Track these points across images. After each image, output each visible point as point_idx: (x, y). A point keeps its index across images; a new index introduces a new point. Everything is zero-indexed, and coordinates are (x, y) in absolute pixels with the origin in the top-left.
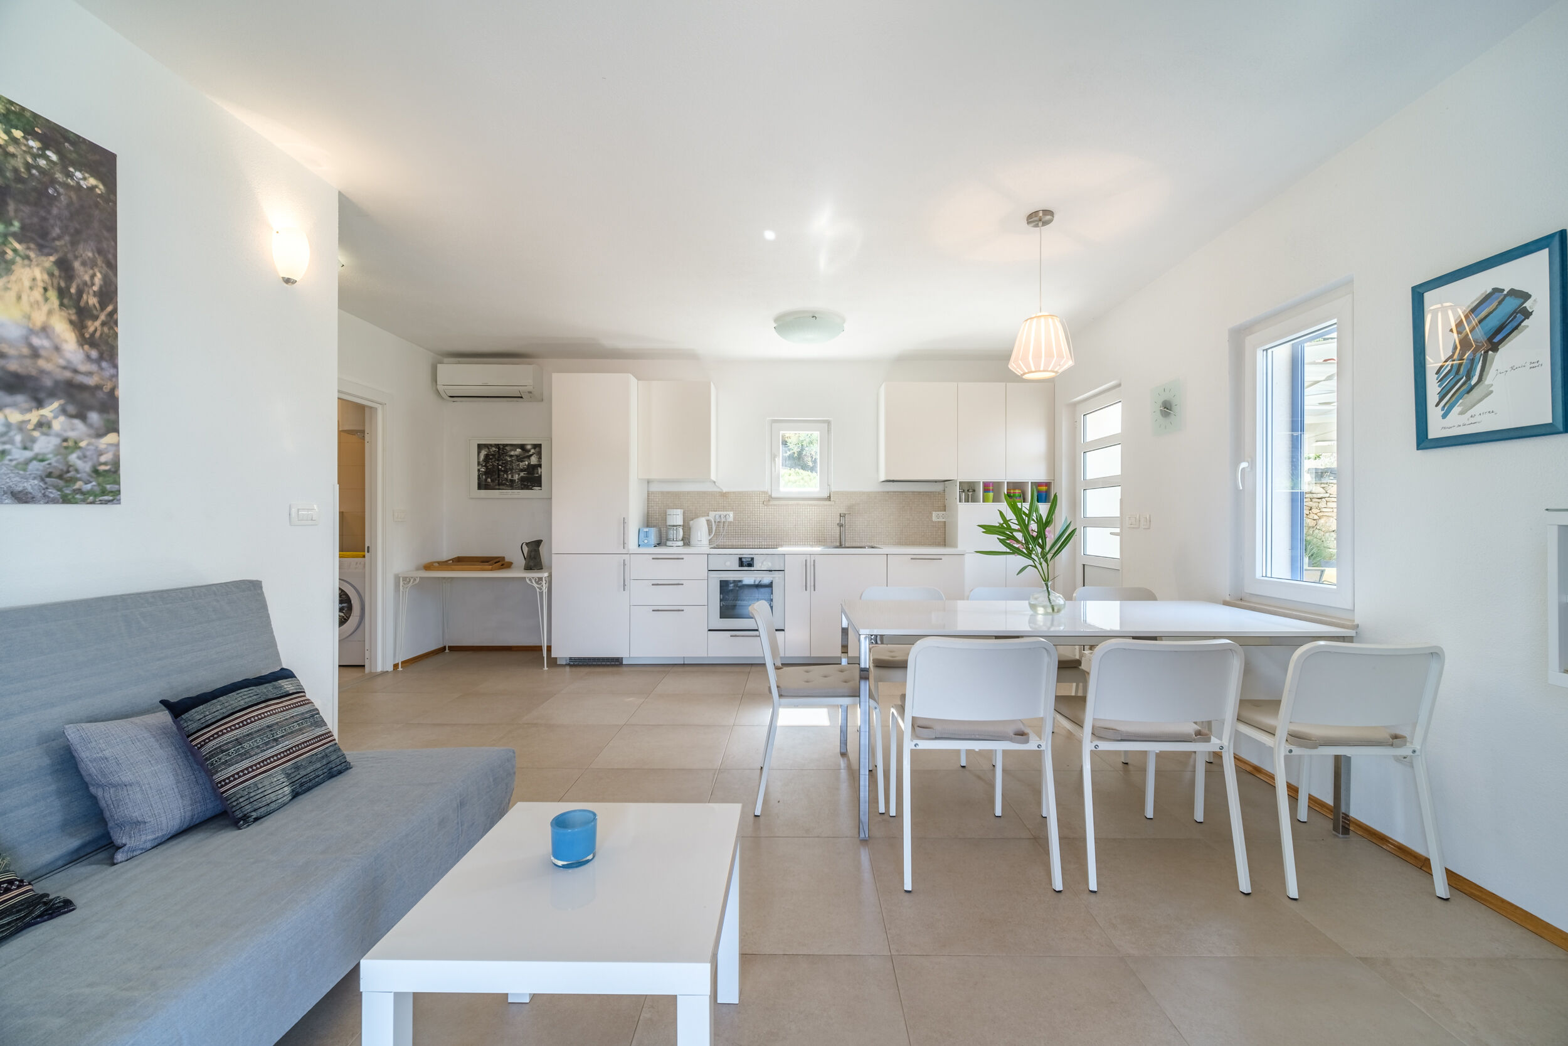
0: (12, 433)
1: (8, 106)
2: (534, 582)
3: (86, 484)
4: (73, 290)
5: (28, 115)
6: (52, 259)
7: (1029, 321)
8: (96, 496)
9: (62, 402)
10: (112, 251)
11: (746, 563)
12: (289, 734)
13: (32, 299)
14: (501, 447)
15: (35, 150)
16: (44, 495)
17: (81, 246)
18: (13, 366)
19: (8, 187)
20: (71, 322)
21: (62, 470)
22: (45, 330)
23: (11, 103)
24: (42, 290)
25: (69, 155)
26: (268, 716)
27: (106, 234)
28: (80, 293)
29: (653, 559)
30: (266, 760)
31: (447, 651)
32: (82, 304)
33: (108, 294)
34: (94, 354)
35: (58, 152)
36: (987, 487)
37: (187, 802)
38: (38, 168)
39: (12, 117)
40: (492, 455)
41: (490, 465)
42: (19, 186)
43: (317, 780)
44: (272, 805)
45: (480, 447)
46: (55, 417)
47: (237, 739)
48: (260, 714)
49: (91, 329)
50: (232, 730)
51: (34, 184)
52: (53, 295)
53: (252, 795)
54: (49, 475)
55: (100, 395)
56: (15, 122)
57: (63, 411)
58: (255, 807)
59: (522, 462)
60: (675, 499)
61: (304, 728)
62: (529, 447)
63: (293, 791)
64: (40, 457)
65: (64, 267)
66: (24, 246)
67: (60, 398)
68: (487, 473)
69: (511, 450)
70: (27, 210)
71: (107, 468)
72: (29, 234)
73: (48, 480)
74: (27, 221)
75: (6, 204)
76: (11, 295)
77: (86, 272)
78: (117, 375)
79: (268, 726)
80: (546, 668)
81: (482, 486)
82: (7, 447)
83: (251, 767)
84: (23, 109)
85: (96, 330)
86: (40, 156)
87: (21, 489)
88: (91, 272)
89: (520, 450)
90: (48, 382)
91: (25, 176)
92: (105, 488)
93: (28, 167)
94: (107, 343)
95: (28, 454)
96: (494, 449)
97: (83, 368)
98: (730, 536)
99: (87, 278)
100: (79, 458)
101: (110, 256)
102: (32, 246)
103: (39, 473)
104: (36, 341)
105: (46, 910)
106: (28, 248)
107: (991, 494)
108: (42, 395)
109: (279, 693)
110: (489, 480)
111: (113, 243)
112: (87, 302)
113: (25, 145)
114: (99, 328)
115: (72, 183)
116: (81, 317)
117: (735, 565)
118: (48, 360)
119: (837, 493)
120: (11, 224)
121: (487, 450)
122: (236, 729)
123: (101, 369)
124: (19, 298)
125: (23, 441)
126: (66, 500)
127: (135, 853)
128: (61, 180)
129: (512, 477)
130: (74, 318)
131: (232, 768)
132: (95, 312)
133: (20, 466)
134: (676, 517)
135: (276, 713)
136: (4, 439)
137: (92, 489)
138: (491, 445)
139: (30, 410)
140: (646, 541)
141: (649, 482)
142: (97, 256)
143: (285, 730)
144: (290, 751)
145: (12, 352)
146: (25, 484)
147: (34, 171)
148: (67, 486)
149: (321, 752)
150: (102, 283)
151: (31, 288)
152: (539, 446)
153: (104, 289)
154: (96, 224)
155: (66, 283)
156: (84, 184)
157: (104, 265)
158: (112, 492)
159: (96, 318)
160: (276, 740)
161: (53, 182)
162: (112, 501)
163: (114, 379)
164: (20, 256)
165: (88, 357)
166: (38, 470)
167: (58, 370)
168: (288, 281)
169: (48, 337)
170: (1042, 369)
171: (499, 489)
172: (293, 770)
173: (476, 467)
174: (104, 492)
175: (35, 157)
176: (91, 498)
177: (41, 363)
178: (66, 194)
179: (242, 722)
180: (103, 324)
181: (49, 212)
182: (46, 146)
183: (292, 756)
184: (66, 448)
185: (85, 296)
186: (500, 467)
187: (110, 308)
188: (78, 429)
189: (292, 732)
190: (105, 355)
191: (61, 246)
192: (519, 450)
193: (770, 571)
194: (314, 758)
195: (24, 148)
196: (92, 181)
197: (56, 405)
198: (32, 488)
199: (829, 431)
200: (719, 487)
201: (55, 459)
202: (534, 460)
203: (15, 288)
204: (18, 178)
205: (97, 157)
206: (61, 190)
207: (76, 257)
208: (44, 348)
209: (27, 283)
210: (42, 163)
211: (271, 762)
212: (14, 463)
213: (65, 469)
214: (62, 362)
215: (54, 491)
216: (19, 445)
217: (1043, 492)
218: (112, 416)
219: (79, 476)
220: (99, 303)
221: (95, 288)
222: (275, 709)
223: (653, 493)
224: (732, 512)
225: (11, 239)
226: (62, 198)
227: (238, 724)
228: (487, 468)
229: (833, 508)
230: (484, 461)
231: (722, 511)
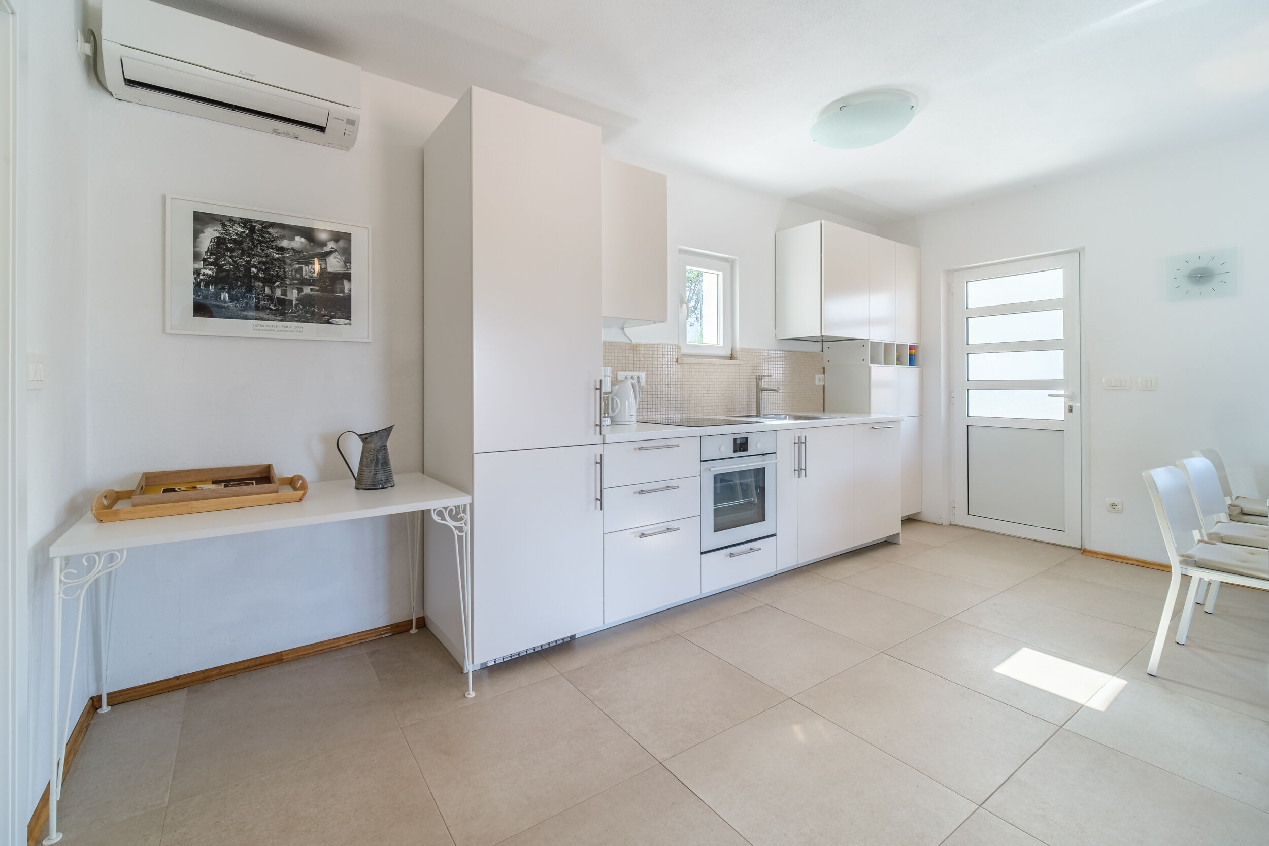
2: (445, 516)
11: (741, 446)
14: (258, 227)
29: (636, 449)
40: (235, 241)
41: (226, 262)
45: (201, 220)
59: (306, 264)
62: (323, 236)
68: (221, 280)
69: (281, 237)
81: (201, 309)
89: (303, 240)
96: (239, 229)
117: (730, 450)
119: (743, 350)
121: (220, 228)
129: (284, 294)
134: (607, 381)
138: (231, 219)
152: (347, 237)
173: (190, 265)
186: (253, 270)
192: (299, 239)
193: (763, 455)
199: (732, 272)
200: (627, 337)
202: (334, 264)
217: (912, 355)
224: (644, 373)
228: (220, 268)
229: (740, 368)
230: (211, 251)
231: (631, 371)
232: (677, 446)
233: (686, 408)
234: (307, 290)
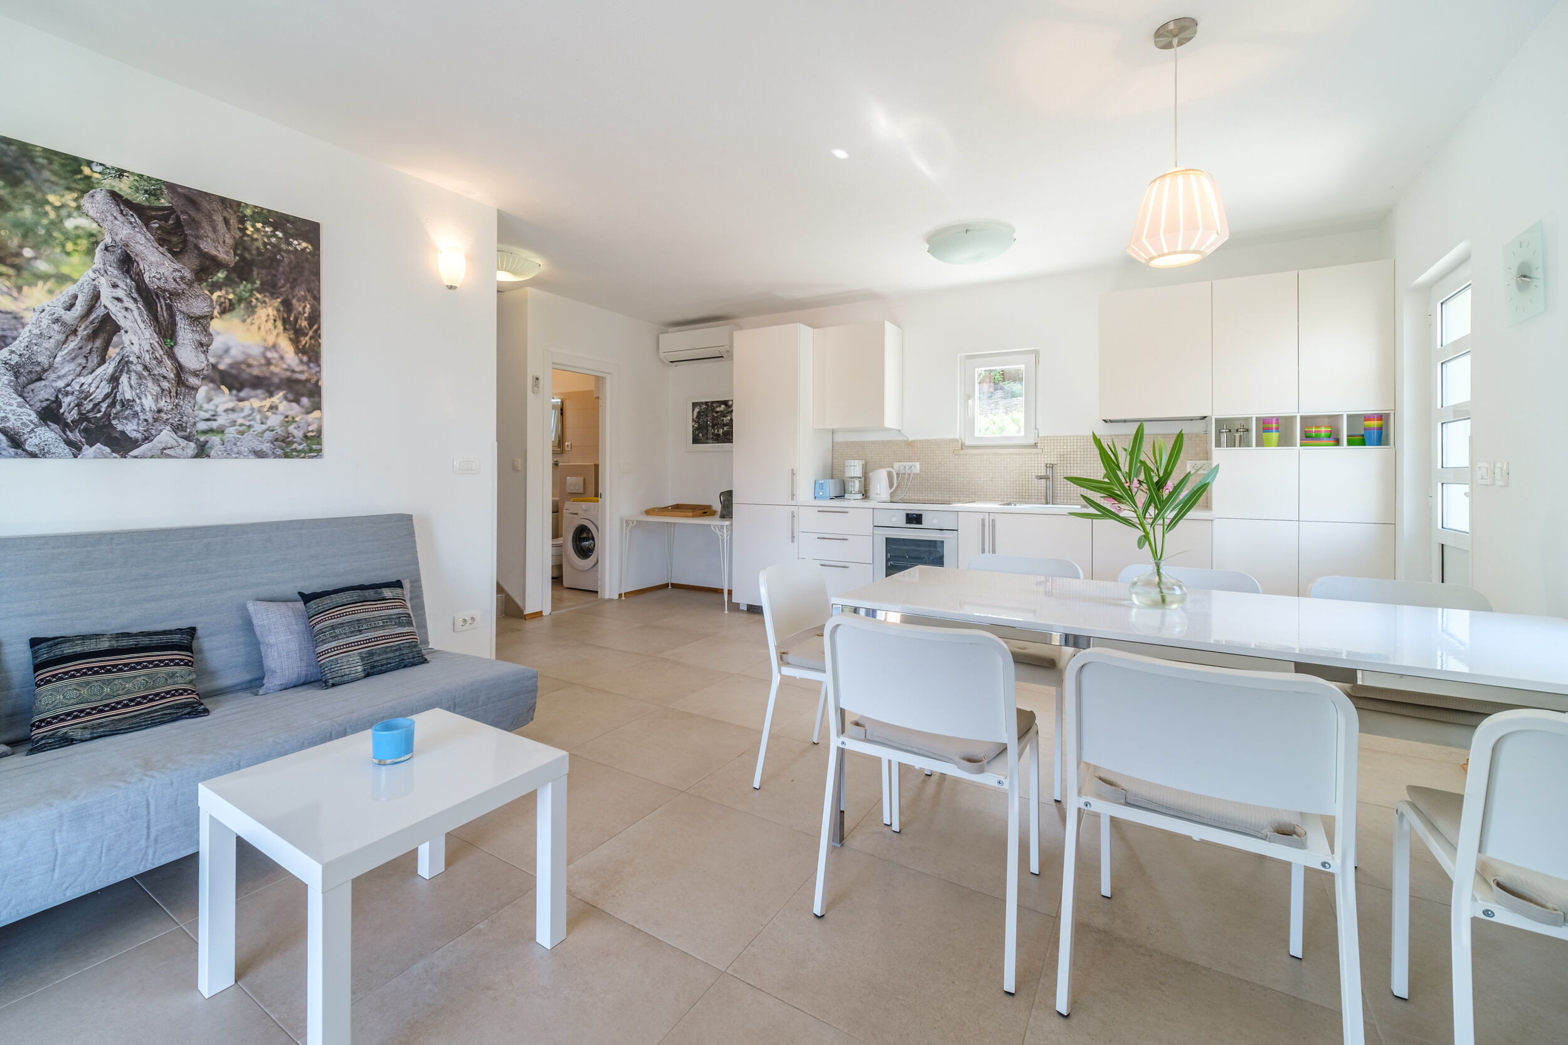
0: (254, 414)
1: (254, 209)
2: (717, 529)
3: (300, 445)
4: (292, 319)
5: (265, 212)
6: (279, 300)
7: (1158, 181)
8: (305, 453)
9: (284, 392)
10: (317, 288)
11: (914, 519)
12: (373, 628)
13: (267, 328)
14: (710, 404)
15: (269, 233)
16: (273, 453)
17: (297, 289)
18: (256, 372)
19: (253, 260)
20: (291, 340)
21: (284, 436)
22: (274, 347)
23: (256, 207)
24: (273, 322)
25: (289, 231)
26: (361, 612)
27: (313, 277)
28: (296, 319)
29: (819, 511)
30: (348, 644)
31: (670, 587)
32: (297, 327)
33: (315, 318)
34: (305, 359)
35: (283, 231)
36: (1266, 425)
37: (304, 664)
38: (271, 244)
39: (256, 216)
40: (703, 412)
41: (701, 421)
42: (260, 258)
43: (389, 666)
44: (345, 677)
45: (694, 405)
46: (281, 402)
47: (333, 626)
48: (354, 611)
49: (303, 342)
50: (332, 619)
51: (268, 254)
52: (279, 324)
53: (333, 667)
54: (277, 440)
55: (309, 386)
56: (258, 218)
57: (286, 398)
58: (334, 676)
59: (725, 417)
60: (858, 449)
61: (387, 625)
62: (728, 404)
63: (365, 670)
64: (271, 429)
65: (287, 305)
66: (263, 295)
67: (283, 390)
68: (699, 428)
69: (717, 407)
70: (264, 272)
71: (313, 434)
72: (265, 287)
73: (275, 443)
74: (264, 279)
75: (253, 271)
76: (255, 327)
77: (300, 305)
78: (320, 372)
79: (358, 620)
80: (726, 612)
81: (696, 440)
82: (251, 423)
83: (337, 647)
84: (262, 209)
85: (306, 343)
86: (272, 236)
87: (259, 449)
88: (303, 304)
90: (276, 380)
91: (263, 251)
92: (312, 448)
93: (265, 244)
94: (313, 350)
95: (264, 427)
96: (704, 406)
97: (298, 369)
98: (916, 489)
99: (301, 309)
100: (295, 428)
101: (316, 292)
102: (267, 294)
103: (270, 439)
104: (269, 355)
105: (193, 712)
106: (265, 296)
107: (1274, 435)
108: (272, 389)
109: (377, 597)
110: (701, 435)
111: (317, 283)
112: (301, 325)
113: (263, 231)
114: (308, 342)
115: (291, 249)
116: (296, 334)
117: (902, 521)
118: (276, 366)
119: (1045, 438)
120: (255, 283)
121: (699, 407)
122: (335, 618)
123: (310, 368)
124: (259, 328)
125: (261, 419)
126: (287, 456)
127: (270, 692)
128: (284, 248)
129: (718, 431)
130: (292, 336)
131: (325, 645)
132: (306, 331)
133: (259, 435)
134: (855, 469)
135: (368, 611)
136: (250, 418)
137: (303, 449)
138: (702, 403)
139: (265, 399)
140: (821, 493)
141: (833, 432)
142: (307, 293)
143: (370, 624)
144: (369, 640)
145: (255, 363)
146: (262, 446)
147: (269, 247)
148: (288, 447)
149: (396, 646)
150: (310, 311)
151: (266, 321)
153: (312, 315)
154: (306, 273)
155: (287, 314)
156: (299, 248)
157: (312, 299)
158: (316, 450)
159: (306, 335)
160: (360, 631)
161: (280, 250)
162: (316, 456)
163: (318, 374)
164: (260, 302)
165: (301, 361)
166: (270, 437)
167: (282, 372)
168: (451, 287)
169: (276, 351)
170: (1179, 249)
171: (707, 443)
172: (367, 655)
173: (691, 424)
174: (311, 451)
175: (269, 237)
176: (303, 455)
177: (273, 368)
178: (288, 257)
179: (340, 614)
180: (311, 338)
181: (277, 271)
182: (275, 229)
183: (369, 644)
184: (287, 422)
185: (299, 321)
186: (709, 423)
187: (315, 327)
188: (294, 409)
189: (375, 627)
190: (312, 359)
191: (285, 291)
192: (723, 406)
193: (940, 530)
194: (389, 649)
195: (263, 234)
196: (304, 245)
197: (281, 394)
198: (266, 449)
199: (1036, 363)
200: (904, 436)
201: (280, 429)
203: (257, 322)
204: (260, 253)
205: (308, 228)
206: (285, 255)
207: (294, 297)
208: (274, 358)
209: (264, 319)
210: (273, 240)
211: (352, 646)
212: (255, 433)
213: (286, 436)
214: (285, 366)
215: (279, 450)
216: (259, 421)
217: (1374, 429)
218: (316, 399)
219: (295, 440)
220: (308, 324)
221: (306, 315)
222: (368, 609)
223: (837, 443)
224: (918, 463)
225: (255, 293)
226: (285, 260)
227: (337, 615)
228: (699, 424)
229: (1039, 456)
230: (697, 417)
231: (907, 462)
232: (847, 512)
233: (965, 493)
234: (725, 429)
